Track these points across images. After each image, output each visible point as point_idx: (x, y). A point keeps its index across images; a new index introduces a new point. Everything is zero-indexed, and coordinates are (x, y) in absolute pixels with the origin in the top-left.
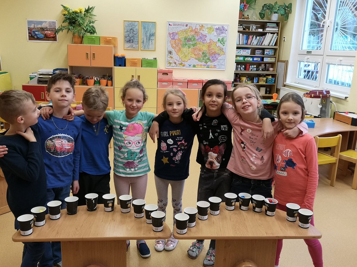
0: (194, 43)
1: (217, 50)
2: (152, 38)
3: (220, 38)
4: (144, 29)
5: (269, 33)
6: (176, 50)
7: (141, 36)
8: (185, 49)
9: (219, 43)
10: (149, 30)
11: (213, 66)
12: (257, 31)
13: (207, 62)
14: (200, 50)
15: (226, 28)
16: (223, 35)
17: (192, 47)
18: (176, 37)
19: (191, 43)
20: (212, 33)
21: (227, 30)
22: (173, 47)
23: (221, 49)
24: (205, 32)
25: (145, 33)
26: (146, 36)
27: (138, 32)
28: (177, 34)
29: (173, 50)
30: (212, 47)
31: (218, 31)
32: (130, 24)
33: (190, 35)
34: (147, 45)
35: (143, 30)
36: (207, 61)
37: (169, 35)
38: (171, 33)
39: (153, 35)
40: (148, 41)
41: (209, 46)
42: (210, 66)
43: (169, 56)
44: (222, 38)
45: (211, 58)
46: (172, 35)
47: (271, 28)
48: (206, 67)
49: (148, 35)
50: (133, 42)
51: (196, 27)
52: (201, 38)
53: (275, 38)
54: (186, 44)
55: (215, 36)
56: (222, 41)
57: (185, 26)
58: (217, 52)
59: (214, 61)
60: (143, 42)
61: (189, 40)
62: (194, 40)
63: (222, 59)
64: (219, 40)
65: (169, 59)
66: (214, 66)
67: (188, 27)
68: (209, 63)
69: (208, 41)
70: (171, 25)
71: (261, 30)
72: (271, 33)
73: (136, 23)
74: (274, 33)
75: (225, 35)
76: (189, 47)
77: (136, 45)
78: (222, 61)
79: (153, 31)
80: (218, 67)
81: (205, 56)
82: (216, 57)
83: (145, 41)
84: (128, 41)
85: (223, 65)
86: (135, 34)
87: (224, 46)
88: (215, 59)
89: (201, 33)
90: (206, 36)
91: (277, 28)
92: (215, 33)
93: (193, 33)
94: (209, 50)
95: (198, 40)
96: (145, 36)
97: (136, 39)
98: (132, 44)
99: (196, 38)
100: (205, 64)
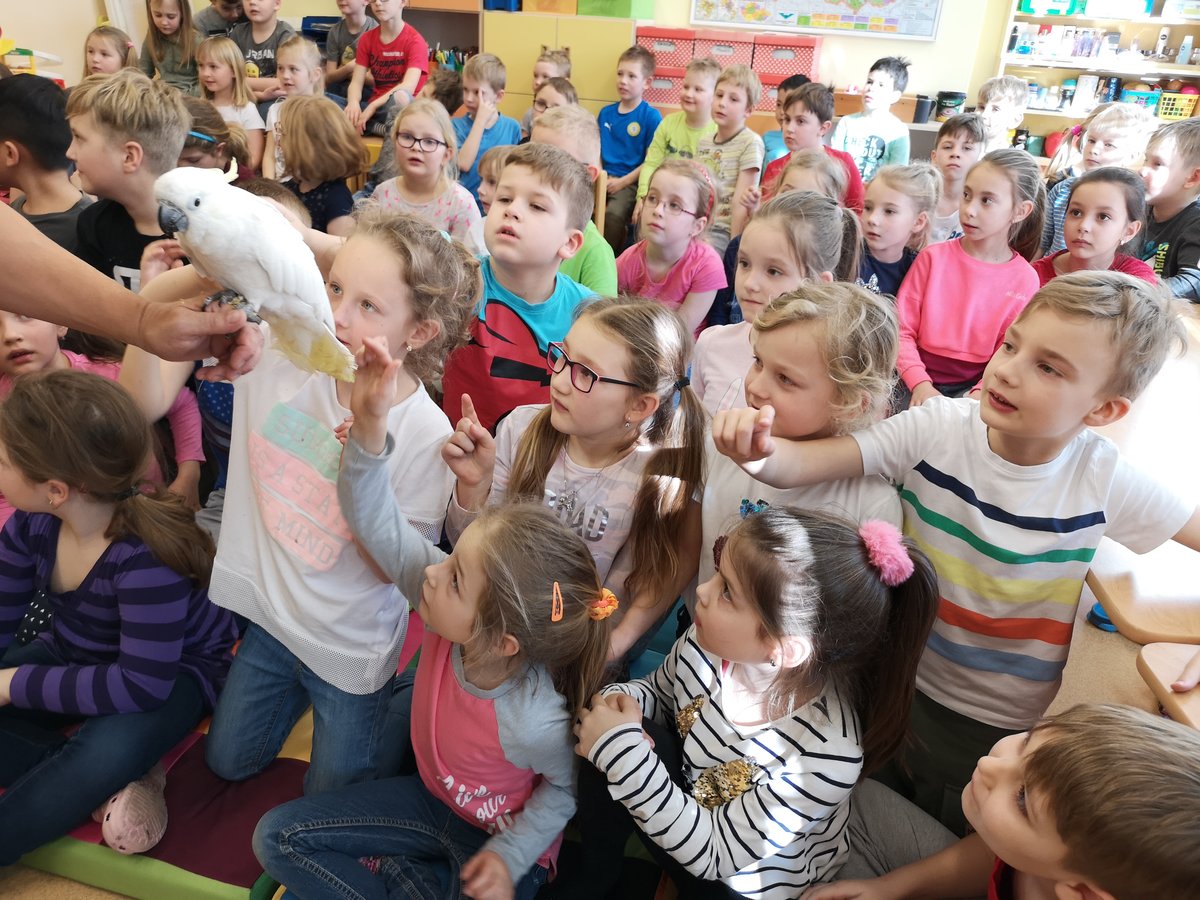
11: (882, 23)
13: (861, 5)
42: (869, 23)
48: (853, 23)
66: (887, 21)
68: (866, 9)
78: (926, 0)
80: (903, 26)
85: (927, 18)
100: (850, 12)
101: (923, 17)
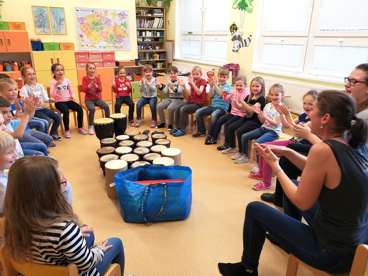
0: (101, 26)
1: (121, 33)
2: (62, 23)
3: (123, 23)
4: (53, 14)
5: (156, 17)
6: (86, 34)
7: (52, 21)
8: (94, 33)
9: (122, 26)
10: (59, 15)
11: (120, 47)
12: (147, 15)
13: (115, 44)
14: (107, 33)
15: (126, 13)
16: (125, 19)
17: (100, 30)
18: (85, 22)
19: (98, 27)
20: (116, 18)
21: (127, 15)
22: (83, 31)
23: (125, 32)
24: (110, 17)
25: (55, 18)
26: (57, 21)
27: (48, 17)
28: (85, 19)
29: (83, 34)
30: (117, 30)
31: (120, 16)
32: (39, 10)
33: (97, 19)
34: (59, 29)
35: (52, 16)
36: (115, 42)
37: (78, 20)
38: (79, 18)
39: (62, 20)
40: (58, 25)
41: (115, 30)
42: (117, 47)
43: (80, 39)
44: (124, 22)
45: (117, 40)
46: (80, 20)
47: (158, 13)
48: (114, 47)
49: (58, 20)
50: (44, 27)
51: (102, 13)
52: (106, 22)
53: (162, 21)
54: (94, 28)
55: (118, 20)
56: (125, 25)
57: (91, 11)
58: (122, 34)
59: (120, 42)
60: (54, 27)
61: (97, 24)
62: (101, 24)
63: (126, 40)
64: (122, 24)
65: (81, 42)
67: (94, 13)
68: (116, 45)
69: (113, 25)
70: (79, 11)
71: (150, 15)
72: (159, 18)
73: (45, 9)
74: (160, 18)
75: (127, 20)
76: (98, 31)
77: (48, 29)
78: (127, 42)
79: (62, 16)
80: (124, 47)
81: (113, 38)
82: (121, 39)
83: (56, 26)
84: (38, 27)
85: (128, 46)
86: (45, 20)
87: (126, 29)
88: (121, 40)
89: (106, 18)
90: (111, 21)
91: (162, 13)
92: (118, 18)
93: (99, 18)
94: (115, 33)
95: (104, 24)
96: (55, 21)
97: (47, 24)
98: (43, 29)
99: (103, 22)
100: (113, 45)
101: (127, 45)
